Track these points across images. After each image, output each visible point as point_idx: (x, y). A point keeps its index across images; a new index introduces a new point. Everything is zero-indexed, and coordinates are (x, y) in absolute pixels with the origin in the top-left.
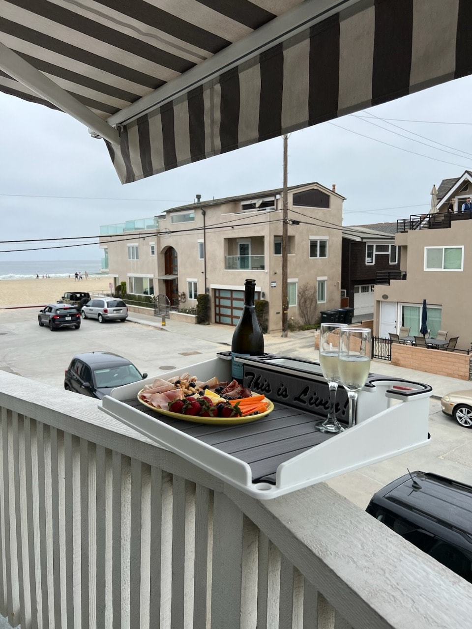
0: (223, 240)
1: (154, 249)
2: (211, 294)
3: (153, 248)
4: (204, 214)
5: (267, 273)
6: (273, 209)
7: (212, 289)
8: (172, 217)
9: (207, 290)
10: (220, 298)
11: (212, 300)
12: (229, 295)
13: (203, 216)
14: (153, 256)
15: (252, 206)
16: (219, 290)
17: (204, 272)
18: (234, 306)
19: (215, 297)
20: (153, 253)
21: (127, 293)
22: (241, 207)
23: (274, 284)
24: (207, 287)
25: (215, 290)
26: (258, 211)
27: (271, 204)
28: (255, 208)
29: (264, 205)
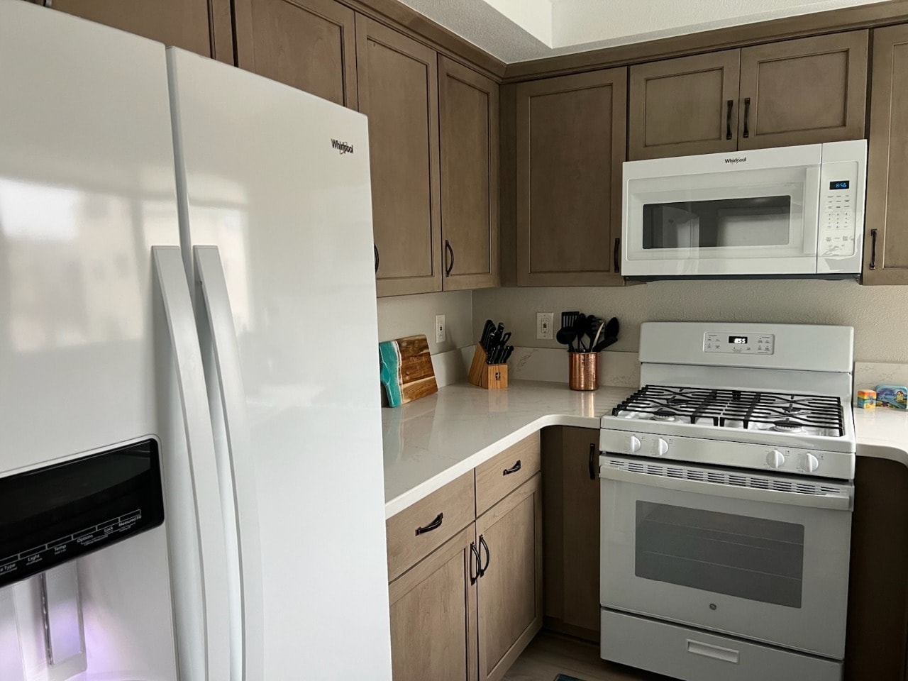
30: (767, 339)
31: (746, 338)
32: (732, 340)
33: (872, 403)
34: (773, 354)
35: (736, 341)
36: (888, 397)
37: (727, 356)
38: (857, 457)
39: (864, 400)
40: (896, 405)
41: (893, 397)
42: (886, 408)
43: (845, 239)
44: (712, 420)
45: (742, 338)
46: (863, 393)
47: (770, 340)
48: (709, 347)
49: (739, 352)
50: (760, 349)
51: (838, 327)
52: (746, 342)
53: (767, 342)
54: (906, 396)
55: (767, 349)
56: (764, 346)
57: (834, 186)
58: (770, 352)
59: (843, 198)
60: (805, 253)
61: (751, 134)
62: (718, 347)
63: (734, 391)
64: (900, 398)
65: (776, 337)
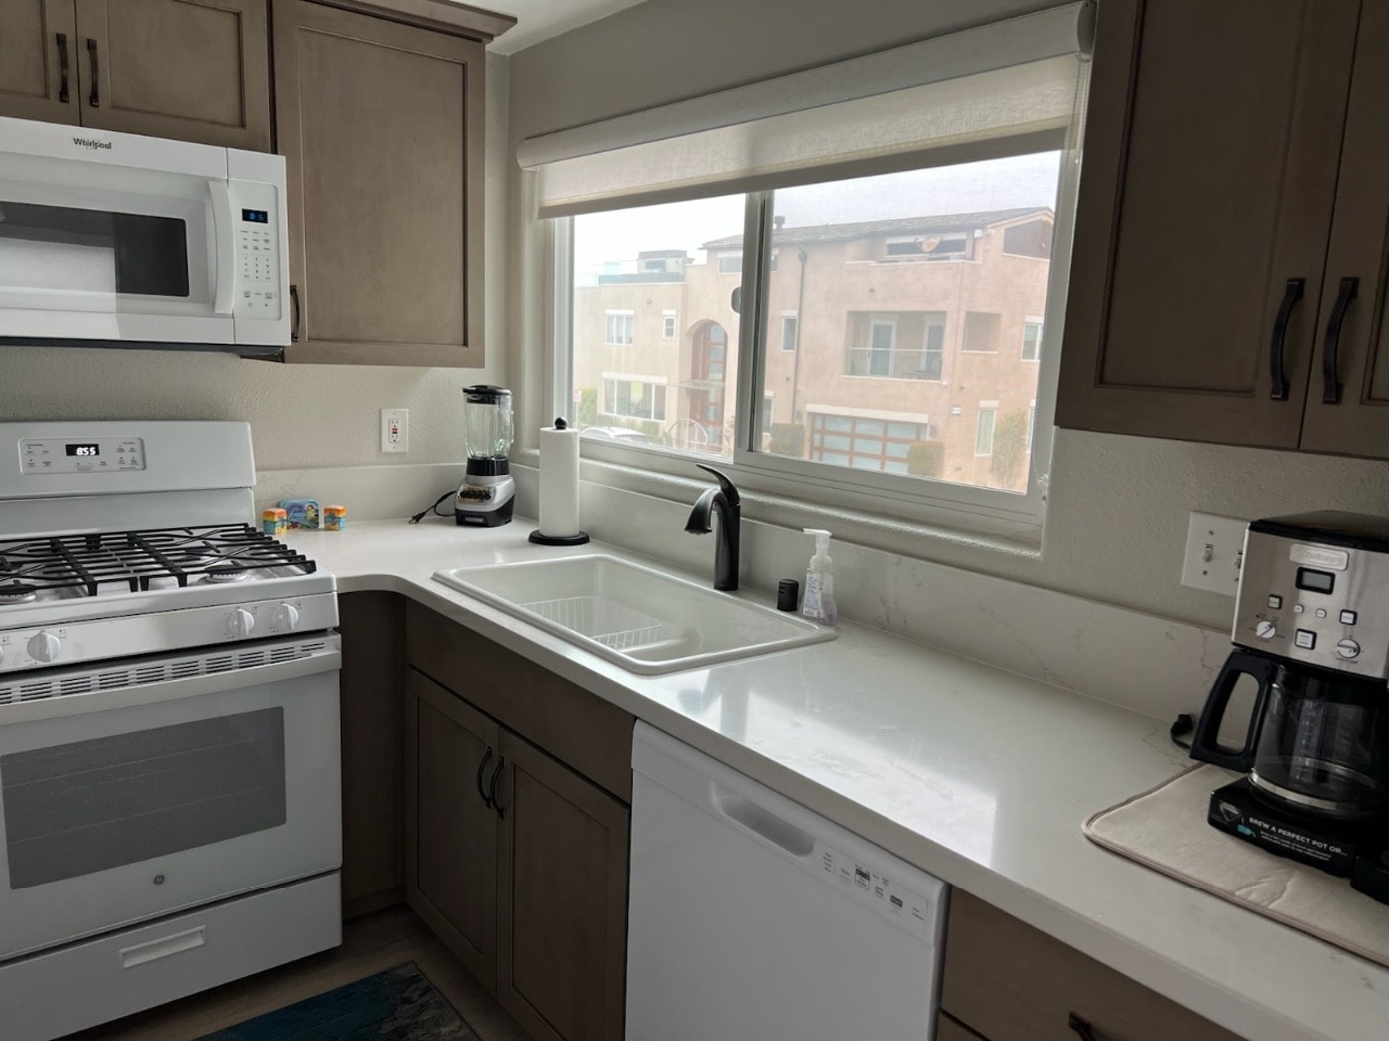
0: (845, 314)
1: (672, 325)
2: (805, 422)
3: (670, 322)
4: (804, 258)
5: (946, 387)
6: (964, 257)
7: (809, 413)
8: (721, 260)
9: (796, 414)
10: (823, 432)
11: (807, 434)
12: (846, 428)
13: (799, 263)
14: (669, 338)
15: (914, 249)
16: (825, 416)
17: (792, 379)
18: (856, 449)
19: (814, 431)
20: (670, 332)
21: (599, 412)
22: (885, 249)
23: (957, 411)
24: (798, 407)
25: (814, 415)
26: (930, 260)
27: (959, 246)
28: (922, 252)
29: (944, 248)
30: (132, 446)
31: (96, 446)
32: (71, 450)
33: (283, 526)
34: (144, 468)
35: (80, 451)
36: (297, 515)
37: (66, 478)
38: (339, 595)
39: (275, 523)
40: (307, 524)
41: (302, 515)
42: (296, 530)
43: (269, 297)
44: (127, 584)
45: (89, 446)
46: (273, 514)
47: (137, 447)
48: (31, 465)
49: (87, 469)
50: (122, 462)
51: (222, 423)
52: (97, 453)
53: (132, 450)
54: (317, 511)
55: (134, 462)
56: (127, 457)
57: (247, 215)
58: (140, 466)
59: (261, 237)
60: (217, 311)
61: (104, 101)
62: (47, 464)
63: (88, 536)
64: (311, 514)
65: (145, 443)
